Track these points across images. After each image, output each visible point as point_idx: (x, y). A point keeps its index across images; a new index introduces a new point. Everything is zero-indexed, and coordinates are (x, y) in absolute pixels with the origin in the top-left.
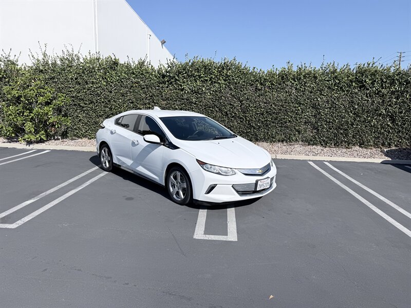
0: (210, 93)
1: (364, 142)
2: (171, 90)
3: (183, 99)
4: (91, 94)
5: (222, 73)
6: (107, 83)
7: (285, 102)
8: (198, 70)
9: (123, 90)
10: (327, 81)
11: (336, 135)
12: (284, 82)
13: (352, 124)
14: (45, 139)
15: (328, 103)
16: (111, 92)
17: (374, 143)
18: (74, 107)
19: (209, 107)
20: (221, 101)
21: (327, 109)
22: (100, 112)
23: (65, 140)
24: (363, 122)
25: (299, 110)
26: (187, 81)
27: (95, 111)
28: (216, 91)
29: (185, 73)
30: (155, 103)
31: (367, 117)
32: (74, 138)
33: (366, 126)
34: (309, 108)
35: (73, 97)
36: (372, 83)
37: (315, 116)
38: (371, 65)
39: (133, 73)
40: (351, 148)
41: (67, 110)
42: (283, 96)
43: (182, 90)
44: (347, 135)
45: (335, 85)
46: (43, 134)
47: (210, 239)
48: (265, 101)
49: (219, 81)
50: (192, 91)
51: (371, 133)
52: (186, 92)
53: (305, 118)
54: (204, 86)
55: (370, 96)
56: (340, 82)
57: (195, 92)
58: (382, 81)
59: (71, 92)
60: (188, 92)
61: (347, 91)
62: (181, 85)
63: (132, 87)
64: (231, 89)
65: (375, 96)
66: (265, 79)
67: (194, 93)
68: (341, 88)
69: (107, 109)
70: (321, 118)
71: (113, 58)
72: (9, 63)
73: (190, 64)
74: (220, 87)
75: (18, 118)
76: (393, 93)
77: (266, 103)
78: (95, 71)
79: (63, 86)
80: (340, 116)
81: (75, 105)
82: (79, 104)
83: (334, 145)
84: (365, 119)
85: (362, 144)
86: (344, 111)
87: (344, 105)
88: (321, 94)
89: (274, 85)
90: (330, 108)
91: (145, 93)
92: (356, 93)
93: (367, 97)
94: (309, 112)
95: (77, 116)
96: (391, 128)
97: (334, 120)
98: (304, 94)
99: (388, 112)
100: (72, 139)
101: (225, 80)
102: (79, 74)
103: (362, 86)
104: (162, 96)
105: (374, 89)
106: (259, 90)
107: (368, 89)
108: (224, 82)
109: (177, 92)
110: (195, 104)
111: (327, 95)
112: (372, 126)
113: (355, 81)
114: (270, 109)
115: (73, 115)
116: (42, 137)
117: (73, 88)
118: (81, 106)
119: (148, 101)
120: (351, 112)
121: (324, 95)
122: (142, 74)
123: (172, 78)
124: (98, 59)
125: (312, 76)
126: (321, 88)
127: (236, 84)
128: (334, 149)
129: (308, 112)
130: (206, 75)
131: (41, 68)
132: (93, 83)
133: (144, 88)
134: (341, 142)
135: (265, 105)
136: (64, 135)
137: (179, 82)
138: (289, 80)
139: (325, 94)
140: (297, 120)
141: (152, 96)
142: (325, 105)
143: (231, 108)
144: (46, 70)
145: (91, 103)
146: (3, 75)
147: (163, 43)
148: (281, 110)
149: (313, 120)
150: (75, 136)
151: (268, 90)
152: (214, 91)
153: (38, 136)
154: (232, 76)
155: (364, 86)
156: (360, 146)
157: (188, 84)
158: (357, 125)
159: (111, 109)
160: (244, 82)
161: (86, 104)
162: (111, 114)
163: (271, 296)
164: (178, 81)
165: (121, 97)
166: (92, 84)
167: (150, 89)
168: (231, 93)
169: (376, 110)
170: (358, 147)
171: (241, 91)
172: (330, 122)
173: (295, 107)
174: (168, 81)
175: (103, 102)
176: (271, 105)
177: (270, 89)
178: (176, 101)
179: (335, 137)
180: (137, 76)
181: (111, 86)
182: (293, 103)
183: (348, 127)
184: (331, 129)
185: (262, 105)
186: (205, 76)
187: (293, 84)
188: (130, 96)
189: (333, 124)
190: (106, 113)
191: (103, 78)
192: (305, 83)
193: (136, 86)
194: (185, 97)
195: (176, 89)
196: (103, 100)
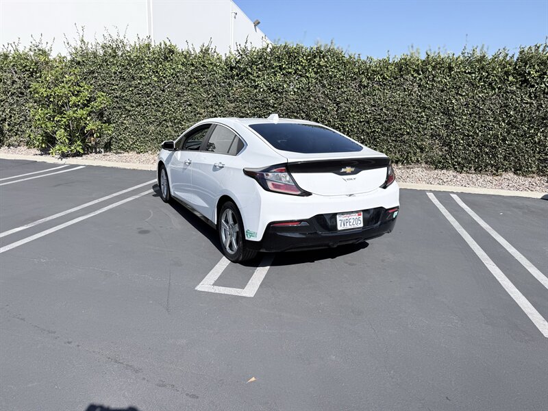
0: (295, 92)
1: (521, 167)
2: (241, 87)
3: (257, 100)
4: (139, 94)
5: (312, 62)
6: (158, 78)
7: (402, 106)
8: (279, 59)
9: (179, 88)
10: (470, 73)
11: (477, 155)
12: (402, 76)
13: (504, 140)
14: (82, 151)
15: (468, 107)
16: (163, 91)
17: (538, 169)
18: (119, 111)
19: (293, 112)
20: (310, 103)
21: (465, 115)
22: (150, 118)
23: (108, 154)
24: (522, 136)
25: (422, 117)
26: (263, 75)
27: (144, 116)
28: (302, 88)
29: (261, 63)
30: (219, 106)
31: (528, 128)
32: (119, 151)
33: (526, 143)
34: (438, 114)
35: (117, 97)
36: (540, 77)
37: (447, 126)
38: (541, 49)
39: (193, 65)
40: (501, 175)
41: (110, 114)
42: (399, 95)
43: (256, 87)
44: (494, 156)
45: (480, 79)
46: (80, 145)
47: (217, 292)
48: (372, 103)
49: (307, 74)
50: (270, 89)
51: (534, 153)
52: (261, 90)
53: (431, 129)
54: (285, 82)
55: (536, 97)
56: (489, 74)
57: (274, 91)
59: (114, 90)
60: (264, 90)
61: (499, 88)
62: (255, 81)
63: (190, 83)
64: (324, 86)
65: (544, 97)
66: (373, 71)
67: (271, 92)
68: (490, 84)
69: (159, 114)
70: (456, 129)
71: (168, 44)
72: (41, 52)
73: (269, 50)
74: (309, 83)
75: (48, 124)
77: (374, 106)
78: (144, 63)
79: (104, 82)
80: (485, 127)
81: (120, 108)
82: (124, 107)
83: (475, 170)
84: (524, 131)
85: (518, 170)
86: (491, 119)
87: (492, 110)
88: (457, 94)
89: (386, 79)
90: (470, 114)
91: (206, 92)
92: (513, 92)
93: (531, 98)
94: (439, 121)
95: (122, 123)
97: (475, 133)
98: (431, 93)
100: (117, 153)
101: (316, 73)
102: (123, 66)
104: (229, 96)
105: (543, 85)
106: (365, 87)
107: (533, 86)
108: (314, 76)
109: (249, 91)
110: (273, 107)
111: (467, 94)
112: (535, 142)
113: (513, 74)
114: (379, 115)
115: (117, 122)
116: (78, 149)
117: (117, 85)
118: (126, 110)
119: (210, 103)
120: (504, 122)
122: (203, 66)
123: (243, 71)
124: (148, 46)
125: (446, 67)
126: (458, 84)
127: (331, 78)
128: (474, 176)
129: (436, 120)
130: (290, 66)
131: (79, 59)
132: (141, 78)
133: (206, 85)
134: (486, 166)
135: (373, 108)
136: (108, 147)
137: (251, 77)
138: (409, 73)
139: (464, 94)
140: (419, 132)
141: (215, 96)
142: (463, 111)
143: (324, 113)
144: (83, 61)
145: (139, 105)
146: (33, 69)
147: (257, 24)
148: (396, 116)
149: (443, 132)
150: (120, 148)
151: (377, 87)
152: (299, 89)
153: (73, 148)
154: (326, 67)
155: (526, 81)
156: (515, 173)
157: (264, 79)
158: (512, 140)
159: (163, 113)
160: (343, 75)
161: (133, 107)
162: (165, 120)
163: (253, 379)
164: (251, 74)
165: (176, 98)
166: (140, 80)
167: (213, 86)
168: (324, 92)
170: (511, 174)
171: (339, 88)
172: (468, 136)
173: (417, 113)
174: (238, 76)
175: (154, 104)
176: (382, 109)
177: (381, 85)
178: (247, 103)
179: (476, 158)
180: (196, 68)
181: (164, 82)
182: (414, 106)
183: (497, 144)
184: (470, 146)
185: (368, 108)
186: (289, 68)
187: (415, 77)
188: (188, 96)
189: (473, 138)
190: (157, 119)
191: (154, 72)
192: (434, 77)
193: (195, 83)
194: (259, 98)
195: (248, 87)
196: (153, 102)
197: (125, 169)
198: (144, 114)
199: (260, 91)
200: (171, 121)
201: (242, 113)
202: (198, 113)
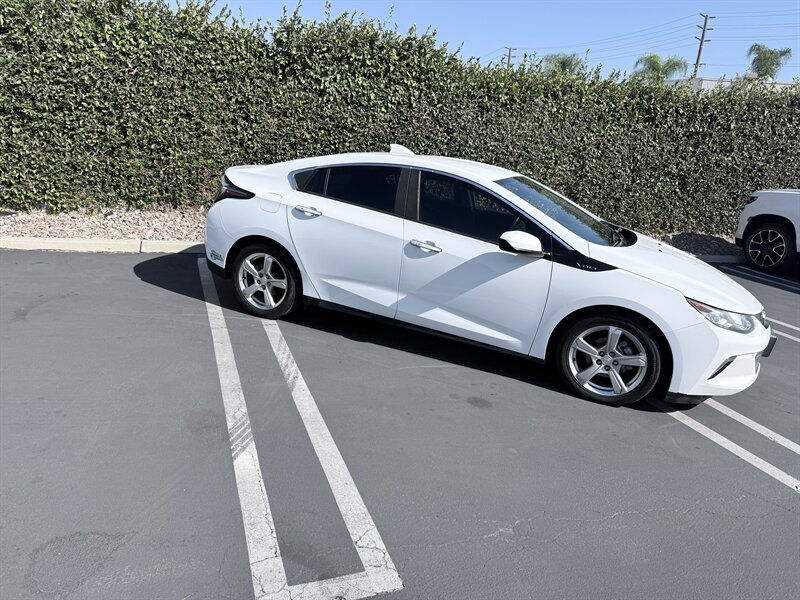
0: (387, 108)
1: (638, 223)
2: (292, 90)
3: (323, 117)
4: (58, 83)
6: (109, 54)
7: (531, 141)
9: (162, 81)
13: (628, 190)
15: (598, 148)
17: (652, 224)
20: (410, 129)
22: (88, 138)
24: (644, 185)
25: (551, 158)
26: (333, 72)
27: (72, 132)
28: (399, 103)
31: (650, 177)
33: (646, 194)
34: (568, 155)
42: (528, 126)
43: (322, 93)
48: (496, 135)
49: (405, 81)
50: (346, 99)
51: (652, 205)
52: (331, 99)
54: (372, 89)
55: (659, 139)
57: (352, 102)
58: (677, 111)
60: (335, 100)
62: (318, 81)
63: (187, 72)
64: (431, 103)
65: (666, 140)
67: (348, 104)
69: (112, 130)
74: (409, 95)
76: (690, 136)
77: (497, 140)
82: (17, 110)
84: (647, 180)
86: (620, 165)
88: (588, 129)
89: (514, 101)
91: (224, 92)
92: (639, 132)
93: (655, 140)
94: (567, 164)
96: (679, 198)
98: (562, 126)
99: (680, 170)
103: (650, 118)
104: (270, 105)
105: (666, 126)
106: (487, 109)
107: (657, 126)
108: (415, 84)
109: (307, 98)
110: (351, 130)
111: (598, 131)
112: (654, 193)
113: (639, 109)
118: (22, 116)
119: (231, 115)
121: (592, 132)
127: (443, 91)
132: (64, 48)
133: (222, 79)
137: (312, 73)
138: (540, 94)
139: (595, 130)
141: (243, 103)
145: (60, 109)
150: (4, 203)
151: (503, 112)
152: (394, 103)
154: (435, 72)
157: (335, 80)
158: (635, 191)
161: (42, 111)
162: (125, 144)
164: (310, 68)
165: (153, 99)
166: (63, 52)
167: (239, 83)
168: (432, 112)
169: (665, 166)
172: (596, 185)
173: (546, 153)
175: (99, 109)
176: (507, 146)
177: (507, 109)
181: (123, 64)
182: (543, 143)
183: (622, 195)
185: (490, 143)
188: (182, 98)
190: (107, 140)
193: (199, 73)
194: (329, 112)
195: (305, 90)
196: (97, 103)
197: (76, 254)
198: (73, 129)
199: (328, 100)
200: (141, 147)
201: (295, 137)
202: (204, 133)
